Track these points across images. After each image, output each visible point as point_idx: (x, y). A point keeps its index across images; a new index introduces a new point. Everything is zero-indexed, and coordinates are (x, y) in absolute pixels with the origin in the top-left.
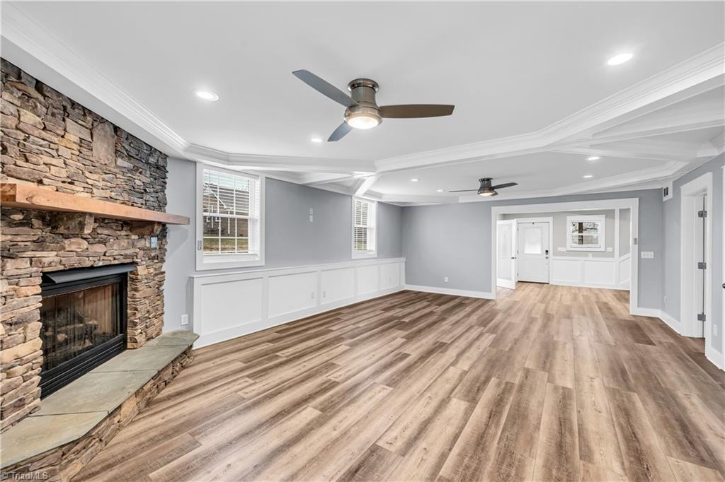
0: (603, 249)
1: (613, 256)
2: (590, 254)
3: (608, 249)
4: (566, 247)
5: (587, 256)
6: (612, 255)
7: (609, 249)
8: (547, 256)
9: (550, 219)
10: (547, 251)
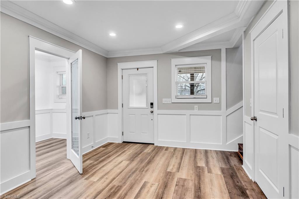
0: (209, 100)
1: (220, 109)
2: (196, 106)
3: (214, 99)
4: (171, 98)
5: (193, 109)
6: (218, 106)
7: (216, 100)
8: (152, 110)
9: (153, 63)
10: (152, 104)
